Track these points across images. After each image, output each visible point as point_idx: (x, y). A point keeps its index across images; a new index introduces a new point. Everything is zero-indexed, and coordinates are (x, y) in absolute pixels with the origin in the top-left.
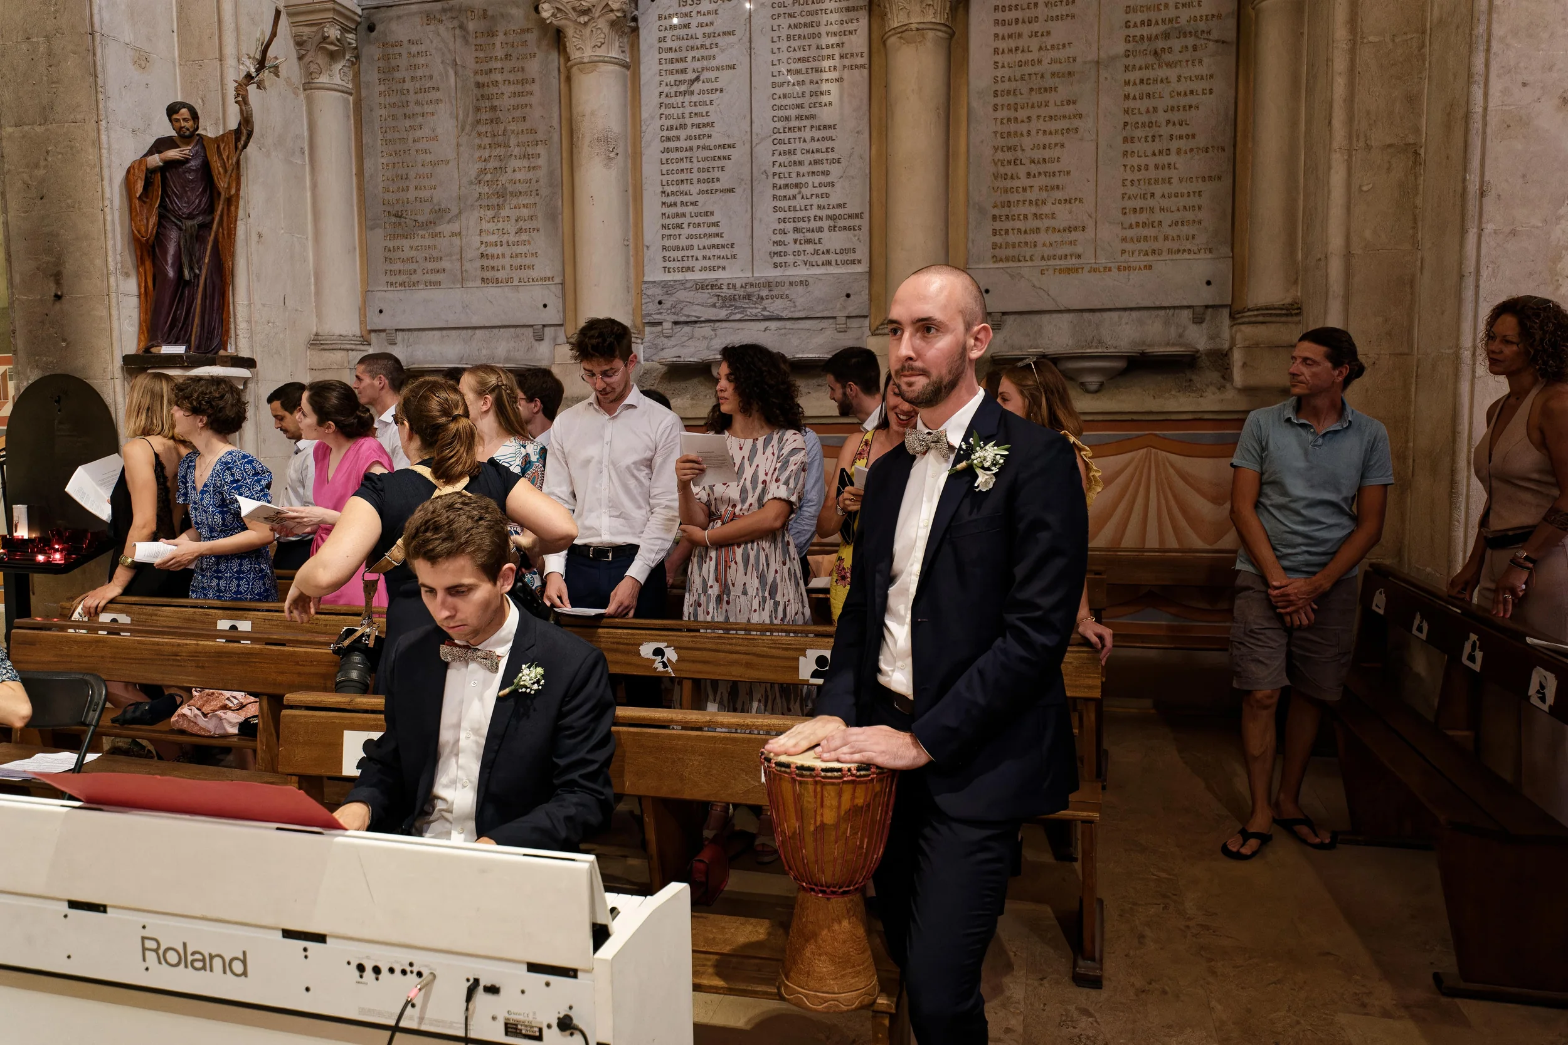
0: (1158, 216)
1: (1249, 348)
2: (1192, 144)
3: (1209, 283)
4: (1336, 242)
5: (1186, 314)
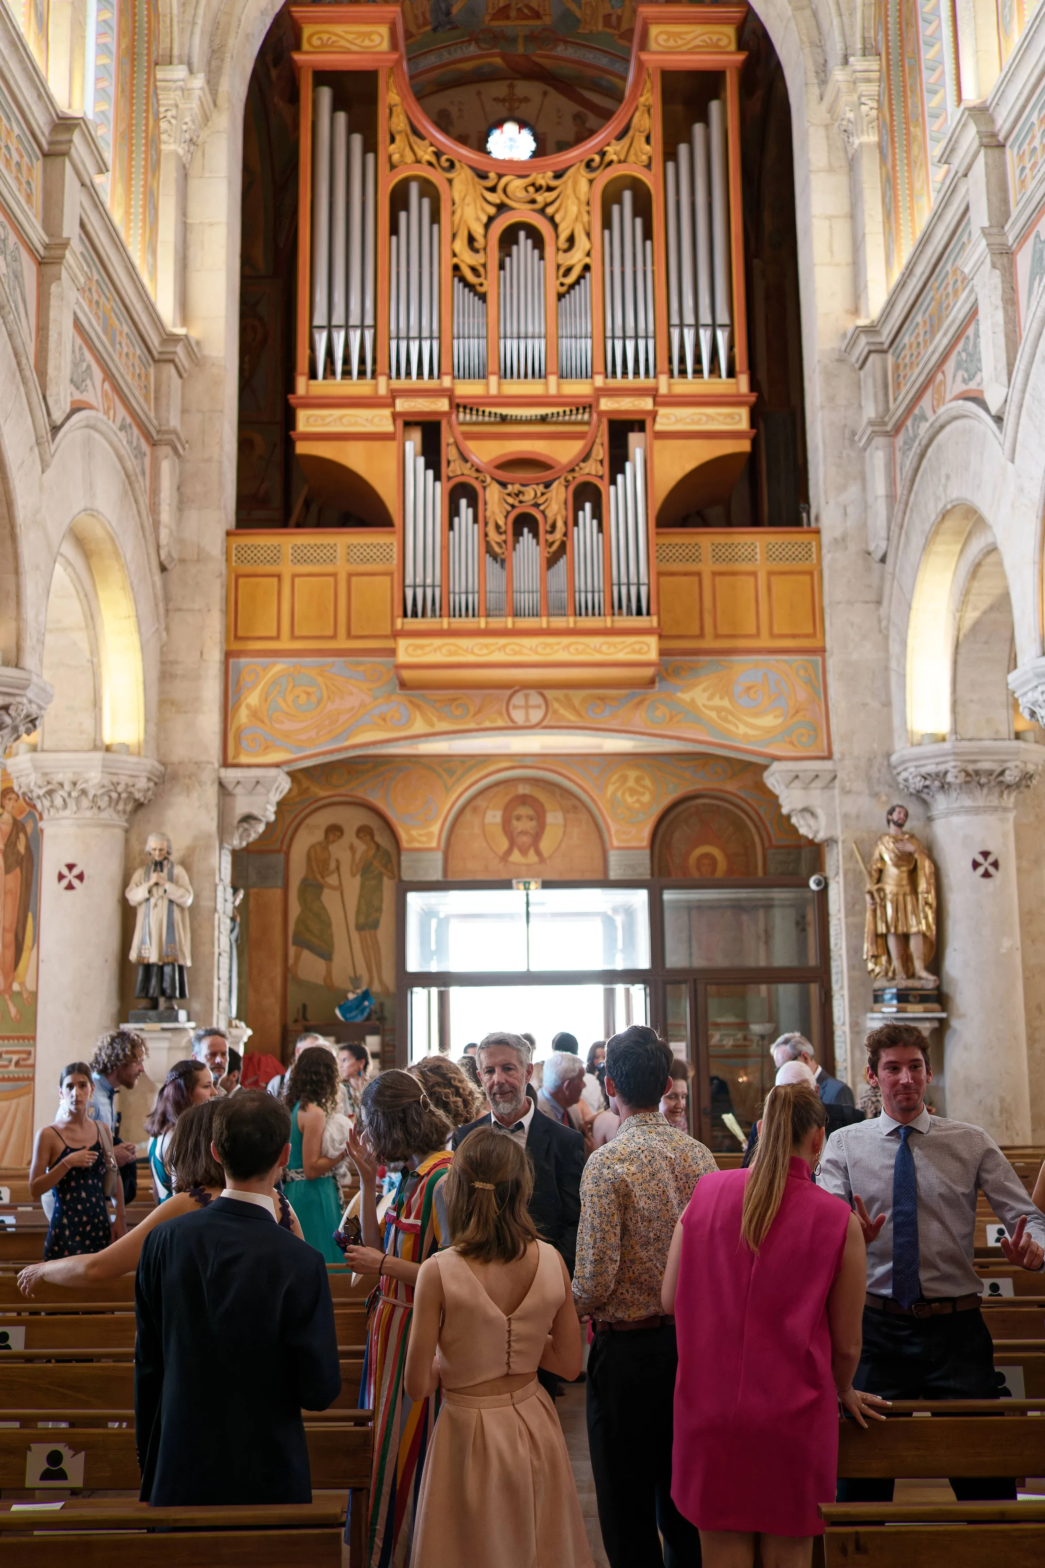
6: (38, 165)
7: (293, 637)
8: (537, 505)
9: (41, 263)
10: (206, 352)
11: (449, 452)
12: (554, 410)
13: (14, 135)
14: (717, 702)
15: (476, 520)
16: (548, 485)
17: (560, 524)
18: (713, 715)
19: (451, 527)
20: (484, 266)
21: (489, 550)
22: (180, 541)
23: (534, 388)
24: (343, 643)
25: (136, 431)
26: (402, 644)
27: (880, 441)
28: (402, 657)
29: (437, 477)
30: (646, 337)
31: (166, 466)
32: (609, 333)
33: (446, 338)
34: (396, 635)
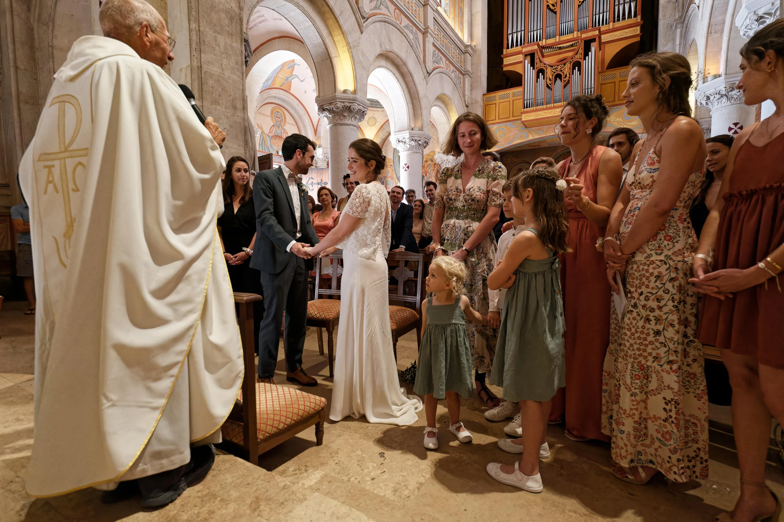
6: (422, 9)
7: (499, 119)
8: (561, 71)
9: (423, 34)
10: (477, 48)
11: (537, 60)
12: (573, 43)
13: (413, 3)
14: (617, 119)
15: (544, 79)
16: (565, 64)
17: (568, 75)
18: (616, 123)
19: (537, 82)
20: (556, 3)
21: (547, 86)
22: (472, 99)
23: (570, 36)
24: (511, 119)
25: (457, 72)
26: (523, 115)
27: (679, 26)
28: (523, 119)
29: (533, 69)
30: (606, 12)
31: (466, 80)
32: (594, 14)
33: (544, 28)
34: (522, 113)
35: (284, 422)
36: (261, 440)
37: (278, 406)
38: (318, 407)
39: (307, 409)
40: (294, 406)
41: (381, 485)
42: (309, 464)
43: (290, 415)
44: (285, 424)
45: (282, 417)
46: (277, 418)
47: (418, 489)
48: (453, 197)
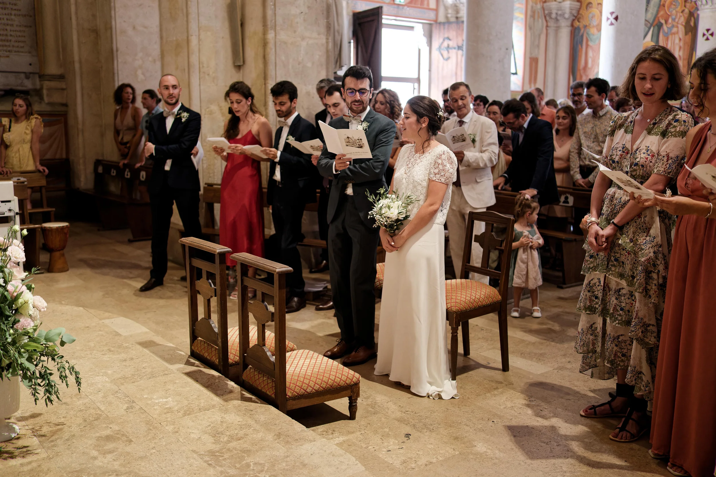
0: (9, 38)
1: (49, 89)
2: (18, 13)
3: (30, 64)
4: (76, 58)
5: (23, 76)
35: (313, 387)
36: (290, 397)
37: (311, 372)
38: (350, 381)
39: (338, 380)
40: (325, 375)
41: (394, 456)
42: (336, 430)
43: (319, 381)
44: (313, 389)
45: (311, 382)
46: (307, 381)
47: (426, 465)
48: (617, 159)
